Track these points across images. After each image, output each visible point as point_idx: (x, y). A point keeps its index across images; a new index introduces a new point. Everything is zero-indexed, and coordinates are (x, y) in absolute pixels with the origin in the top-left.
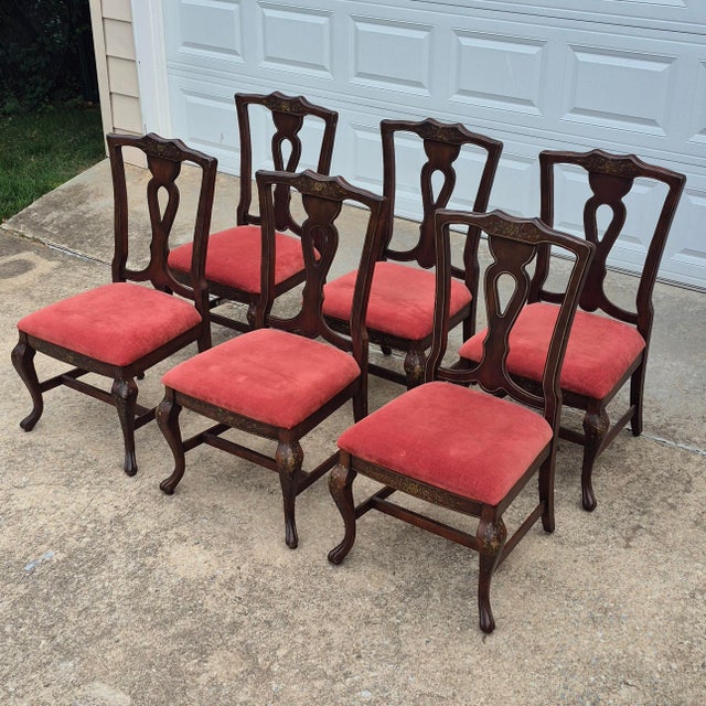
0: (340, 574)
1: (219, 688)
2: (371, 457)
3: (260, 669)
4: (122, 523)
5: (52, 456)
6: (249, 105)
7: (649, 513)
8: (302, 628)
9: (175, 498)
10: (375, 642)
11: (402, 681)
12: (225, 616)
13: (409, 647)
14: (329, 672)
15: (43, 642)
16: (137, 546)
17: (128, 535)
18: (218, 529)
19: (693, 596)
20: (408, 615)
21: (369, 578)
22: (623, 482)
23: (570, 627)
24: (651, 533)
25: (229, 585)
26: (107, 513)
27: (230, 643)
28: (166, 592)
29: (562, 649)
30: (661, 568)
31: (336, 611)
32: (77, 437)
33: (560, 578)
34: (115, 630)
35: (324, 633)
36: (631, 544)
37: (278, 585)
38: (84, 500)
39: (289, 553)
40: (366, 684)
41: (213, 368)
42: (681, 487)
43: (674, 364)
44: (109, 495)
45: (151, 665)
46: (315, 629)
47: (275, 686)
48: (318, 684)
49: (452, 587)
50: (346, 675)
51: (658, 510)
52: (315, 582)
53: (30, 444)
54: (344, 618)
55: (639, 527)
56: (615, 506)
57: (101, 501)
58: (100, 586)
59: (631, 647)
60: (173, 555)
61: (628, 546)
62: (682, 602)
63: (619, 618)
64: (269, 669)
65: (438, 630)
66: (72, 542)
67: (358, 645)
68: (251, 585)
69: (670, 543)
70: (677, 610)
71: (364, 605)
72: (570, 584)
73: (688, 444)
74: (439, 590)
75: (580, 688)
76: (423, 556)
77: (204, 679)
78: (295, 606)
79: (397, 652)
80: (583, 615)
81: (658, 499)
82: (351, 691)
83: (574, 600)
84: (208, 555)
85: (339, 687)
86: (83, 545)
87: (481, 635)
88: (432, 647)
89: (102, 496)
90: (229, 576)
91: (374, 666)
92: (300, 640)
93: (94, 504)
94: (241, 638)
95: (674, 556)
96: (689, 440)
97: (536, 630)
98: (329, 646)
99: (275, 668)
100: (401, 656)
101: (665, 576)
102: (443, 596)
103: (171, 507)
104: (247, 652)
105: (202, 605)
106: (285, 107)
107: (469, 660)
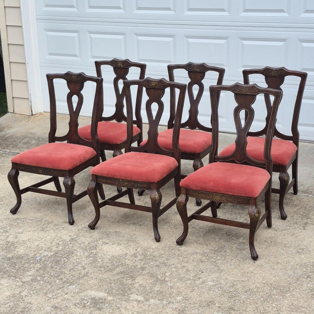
0: (183, 248)
1: (145, 287)
2: (197, 187)
3: (160, 280)
4: (75, 240)
5: (30, 222)
6: (101, 66)
7: (310, 218)
8: (173, 266)
9: (96, 231)
10: (208, 267)
11: (224, 277)
12: (137, 265)
13: (223, 267)
14: (191, 278)
15: (58, 281)
16: (86, 247)
17: (80, 244)
18: (121, 239)
20: (219, 258)
21: (197, 248)
22: (295, 210)
23: (290, 255)
24: (313, 224)
25: (135, 255)
26: (67, 238)
27: (143, 273)
28: (106, 260)
29: (289, 262)
31: (186, 259)
32: (39, 214)
33: (280, 241)
34: (89, 274)
35: (184, 267)
36: (306, 228)
37: (156, 254)
38: (54, 235)
39: (156, 245)
40: (209, 280)
44: (64, 232)
45: (111, 283)
46: (179, 266)
47: (169, 285)
48: (188, 282)
49: (235, 248)
50: (199, 278)
52: (173, 251)
53: (17, 218)
54: (191, 261)
55: (308, 223)
56: (295, 217)
57: (62, 234)
58: (75, 261)
60: (104, 249)
61: (304, 229)
63: (309, 251)
64: (164, 279)
65: (233, 261)
66: (54, 248)
67: (200, 269)
68: (145, 255)
71: (198, 256)
72: (284, 242)
74: (229, 249)
75: (300, 273)
76: (217, 240)
77: (137, 285)
78: (168, 260)
79: (219, 269)
80: (294, 251)
81: (312, 214)
82: (203, 283)
83: (288, 247)
84: (121, 247)
85: (197, 282)
86: (60, 249)
87: (252, 261)
88: (233, 267)
89: (61, 232)
90: (133, 253)
91: (210, 274)
92: (174, 270)
93: (59, 236)
94: (147, 272)
97: (276, 257)
98: (188, 270)
99: (167, 279)
100: (221, 270)
102: (232, 251)
103: (95, 234)
104: (152, 275)
105: (125, 263)
106: (120, 65)
107: (250, 269)
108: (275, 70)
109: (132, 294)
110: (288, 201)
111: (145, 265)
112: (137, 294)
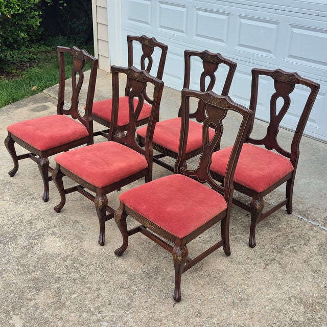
0: (119, 261)
1: (37, 308)
3: (60, 303)
4: (31, 223)
5: (16, 188)
6: (133, 41)
7: (282, 253)
8: (89, 285)
9: (60, 215)
10: (121, 298)
11: (125, 319)
12: (57, 273)
13: (136, 303)
14: (92, 310)
16: (33, 234)
17: (31, 228)
18: (72, 232)
19: (290, 299)
21: (131, 265)
22: (274, 236)
23: (220, 305)
24: (279, 263)
25: (65, 259)
26: (27, 217)
27: (52, 287)
28: (35, 258)
29: (212, 316)
30: (278, 282)
31: (109, 279)
32: (31, 182)
33: (225, 279)
34: (4, 272)
35: (98, 289)
36: (267, 267)
37: (87, 262)
38: (19, 210)
39: (99, 247)
40: (107, 318)
41: (77, 156)
42: (303, 242)
43: (319, 182)
44: (32, 209)
45: (12, 291)
46: (95, 286)
47: (64, 312)
48: (84, 315)
50: (99, 312)
51: (287, 252)
52: (105, 263)
53: (10, 182)
54: (111, 283)
55: (275, 259)
56: (266, 247)
57: (27, 211)
58: (7, 251)
59: (247, 321)
60: (46, 241)
61: (265, 268)
62: (283, 302)
63: (247, 304)
64: (65, 303)
65: (153, 296)
66: (5, 228)
67: (112, 298)
68: (75, 260)
69: (287, 270)
70: (279, 305)
71: (123, 278)
72: (228, 283)
73: (314, 221)
74: (162, 276)
76: (161, 258)
77: (32, 303)
78: (91, 274)
79: (129, 304)
80: (229, 300)
81: (289, 247)
82: (99, 321)
83: (228, 292)
84: (62, 243)
85: (94, 318)
86: (9, 230)
87: (174, 302)
88: (147, 304)
89: (28, 209)
90: (67, 254)
91: (115, 310)
92: (86, 291)
93: (23, 213)
94: (58, 286)
95: (287, 277)
96: (315, 220)
97: (203, 304)
98: (98, 296)
99: (68, 303)
100: (130, 307)
101: (279, 286)
102: (163, 279)
103: (56, 218)
104: (59, 293)
105: (48, 266)
106: (147, 43)
107: (163, 315)
108: (286, 75)
109: (17, 315)
110: (275, 221)
111: (65, 275)
112: (21, 318)
